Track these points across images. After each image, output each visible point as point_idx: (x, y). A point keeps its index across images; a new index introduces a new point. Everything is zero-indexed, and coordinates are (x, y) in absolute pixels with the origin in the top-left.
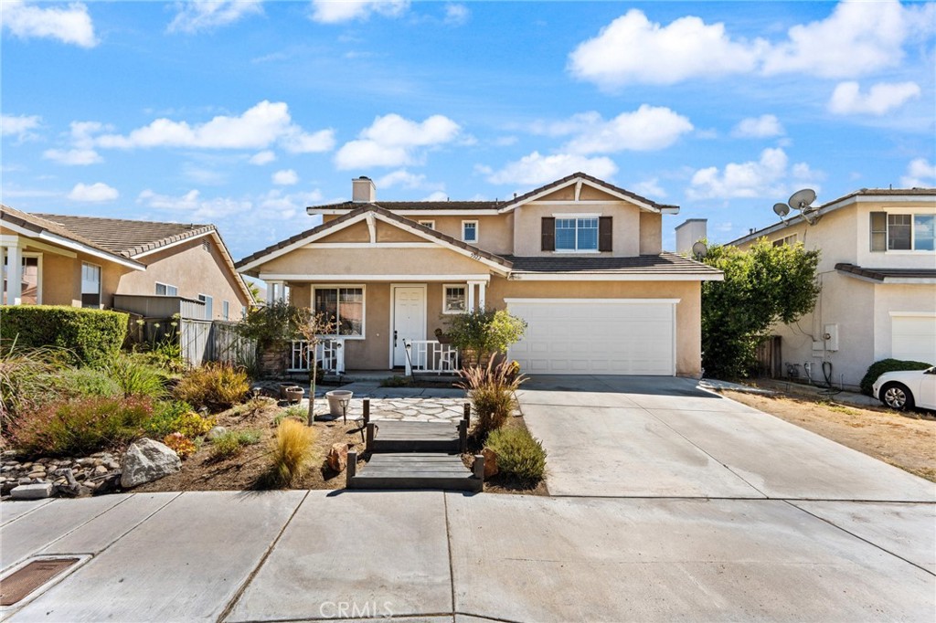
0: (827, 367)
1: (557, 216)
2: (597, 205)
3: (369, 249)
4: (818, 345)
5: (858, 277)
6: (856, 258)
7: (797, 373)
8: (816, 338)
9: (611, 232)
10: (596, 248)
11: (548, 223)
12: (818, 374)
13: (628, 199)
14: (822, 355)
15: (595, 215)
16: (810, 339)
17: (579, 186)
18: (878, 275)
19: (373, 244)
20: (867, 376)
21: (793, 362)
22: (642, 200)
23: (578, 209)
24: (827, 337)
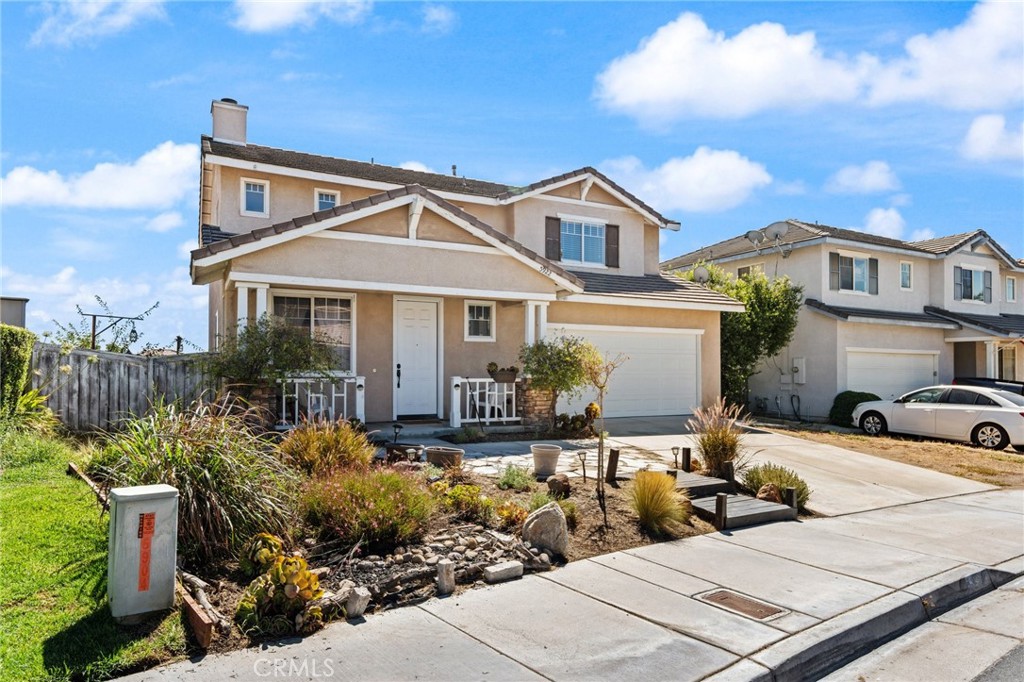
0: (795, 399)
1: (564, 217)
2: (604, 209)
3: (408, 247)
4: (786, 378)
5: (826, 313)
6: (821, 295)
7: (766, 407)
8: (784, 371)
9: (618, 244)
10: (601, 262)
11: (553, 223)
12: (786, 407)
13: (636, 207)
14: (790, 388)
15: (602, 222)
16: (778, 373)
17: (590, 184)
18: (843, 313)
19: (412, 241)
20: (834, 408)
21: (761, 395)
22: (650, 211)
23: (584, 211)
24: (795, 370)
